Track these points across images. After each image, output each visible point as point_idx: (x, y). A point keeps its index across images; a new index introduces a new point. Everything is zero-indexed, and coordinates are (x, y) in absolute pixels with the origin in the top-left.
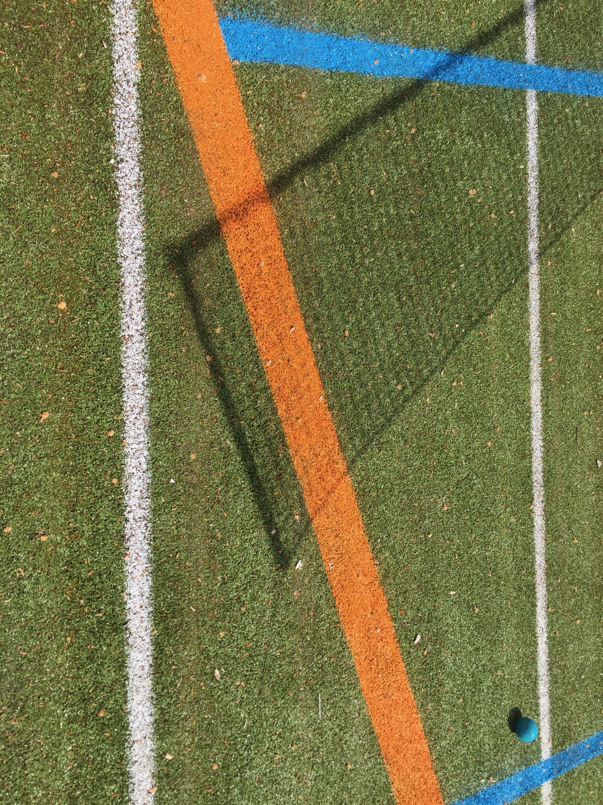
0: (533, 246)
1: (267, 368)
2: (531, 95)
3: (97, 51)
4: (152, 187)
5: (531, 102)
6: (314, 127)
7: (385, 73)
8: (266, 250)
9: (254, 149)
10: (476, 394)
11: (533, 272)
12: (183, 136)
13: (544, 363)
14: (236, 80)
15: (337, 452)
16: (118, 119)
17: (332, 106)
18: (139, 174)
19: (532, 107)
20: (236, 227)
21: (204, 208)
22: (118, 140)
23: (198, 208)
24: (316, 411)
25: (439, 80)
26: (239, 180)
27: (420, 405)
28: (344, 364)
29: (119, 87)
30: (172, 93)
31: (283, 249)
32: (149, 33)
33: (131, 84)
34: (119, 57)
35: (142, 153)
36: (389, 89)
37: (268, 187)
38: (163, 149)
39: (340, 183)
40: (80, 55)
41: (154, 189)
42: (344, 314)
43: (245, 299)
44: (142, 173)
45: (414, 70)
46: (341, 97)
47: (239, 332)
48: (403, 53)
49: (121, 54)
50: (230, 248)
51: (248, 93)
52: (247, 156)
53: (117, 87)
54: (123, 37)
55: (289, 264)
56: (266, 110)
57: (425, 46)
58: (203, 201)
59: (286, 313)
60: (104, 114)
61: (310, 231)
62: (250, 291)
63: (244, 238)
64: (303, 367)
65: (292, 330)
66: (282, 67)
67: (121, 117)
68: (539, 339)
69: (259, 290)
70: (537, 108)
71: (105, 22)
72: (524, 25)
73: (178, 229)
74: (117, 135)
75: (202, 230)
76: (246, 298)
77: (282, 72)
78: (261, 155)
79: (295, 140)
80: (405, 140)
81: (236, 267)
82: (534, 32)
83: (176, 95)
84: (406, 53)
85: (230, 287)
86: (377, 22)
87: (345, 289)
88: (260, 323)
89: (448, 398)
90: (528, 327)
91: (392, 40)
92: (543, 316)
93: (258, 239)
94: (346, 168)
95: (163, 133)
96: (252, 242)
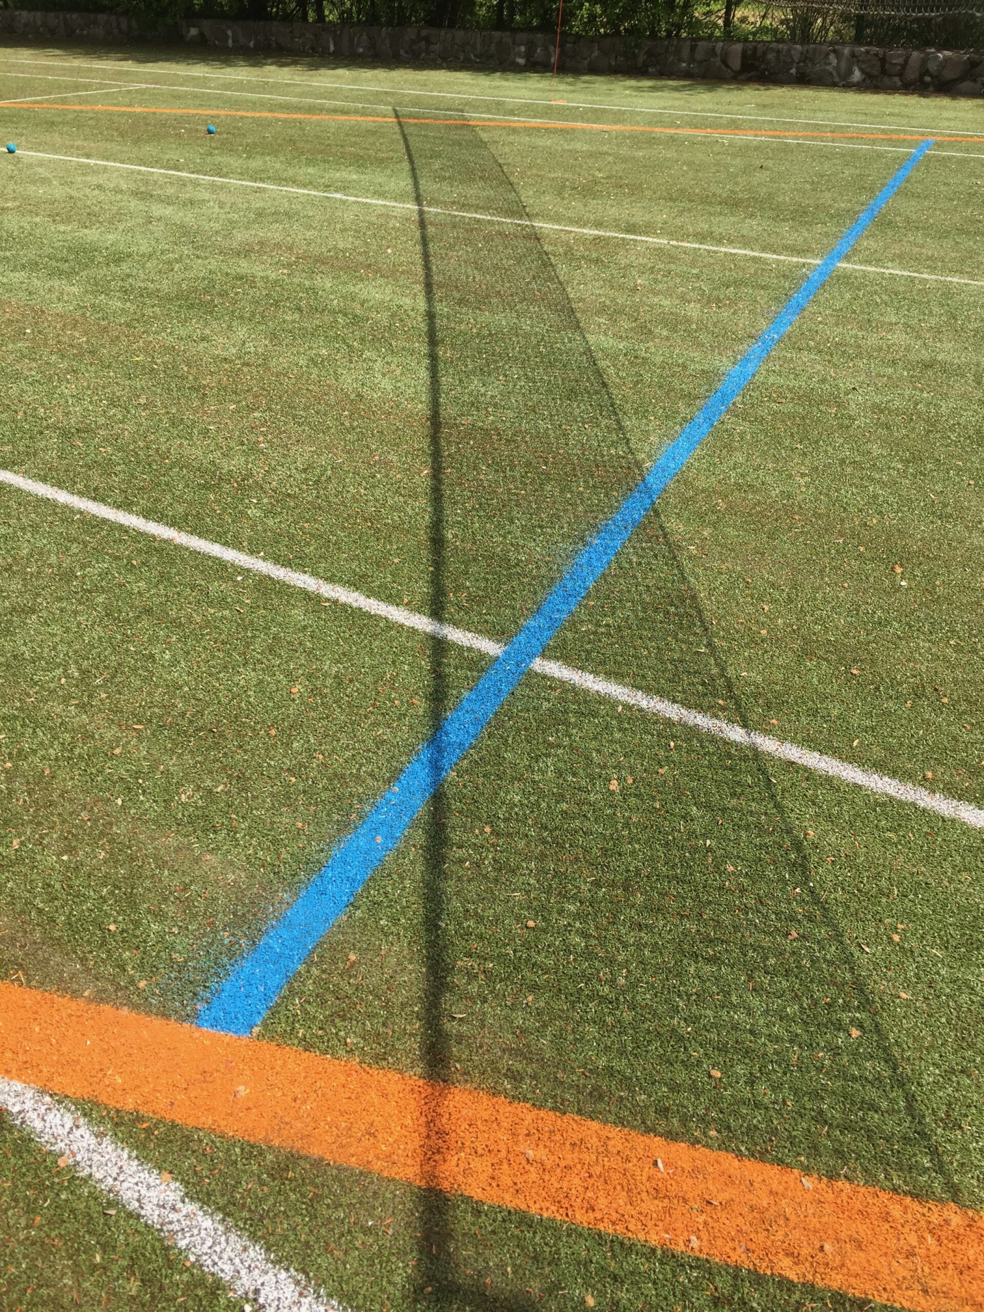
0: (736, 734)
1: (701, 1251)
2: (539, 665)
3: (110, 1229)
4: (320, 1266)
5: (547, 668)
6: (399, 963)
7: (398, 835)
8: (514, 1134)
9: (371, 1068)
10: (933, 911)
11: (774, 749)
12: (287, 1169)
13: (931, 786)
14: (274, 1043)
15: (925, 1210)
16: (204, 1258)
17: (390, 924)
18: (290, 1277)
19: (554, 669)
20: (454, 1162)
21: (397, 1200)
22: (228, 1278)
23: (391, 1209)
24: (826, 1205)
25: (449, 770)
26: (394, 1117)
27: (905, 1012)
28: (767, 1108)
29: (171, 1227)
30: (228, 1150)
31: (528, 1105)
32: (143, 1136)
33: (179, 1205)
34: (138, 1200)
35: (268, 1250)
36: (420, 838)
37: (430, 1077)
38: (285, 1212)
39: (491, 965)
40: (98, 1259)
41: (324, 1265)
42: (683, 1061)
43: (567, 1219)
44: (292, 1269)
45: (418, 796)
46: (387, 906)
47: (613, 1264)
48: (390, 801)
49: (136, 1195)
50: (476, 1193)
51: (300, 1035)
52: (373, 1086)
53: (168, 1231)
54: (121, 1178)
55: (554, 1109)
56: (337, 1020)
57: (401, 770)
58: (388, 1195)
59: (628, 1160)
60: (185, 1277)
61: (529, 1046)
62: (559, 1202)
63: (477, 1159)
64: (733, 1183)
65: (660, 1165)
66: (301, 968)
67: (205, 1251)
68: (886, 779)
69: (565, 1185)
70: (558, 664)
71: (90, 1192)
72: (454, 644)
73: (401, 1265)
74: (222, 1275)
75: (425, 1223)
76: (567, 1215)
77: (308, 972)
78: (384, 1063)
79: (397, 1000)
80: (493, 845)
81: (511, 1201)
82: (470, 635)
83: (234, 1145)
84: (393, 797)
85: (535, 1233)
86: (336, 817)
87: (644, 1037)
88: (619, 1217)
89: (917, 959)
90: (858, 787)
91: (367, 808)
92: (852, 758)
93: (492, 1138)
94: (475, 945)
95: (265, 1199)
96: (489, 1151)
